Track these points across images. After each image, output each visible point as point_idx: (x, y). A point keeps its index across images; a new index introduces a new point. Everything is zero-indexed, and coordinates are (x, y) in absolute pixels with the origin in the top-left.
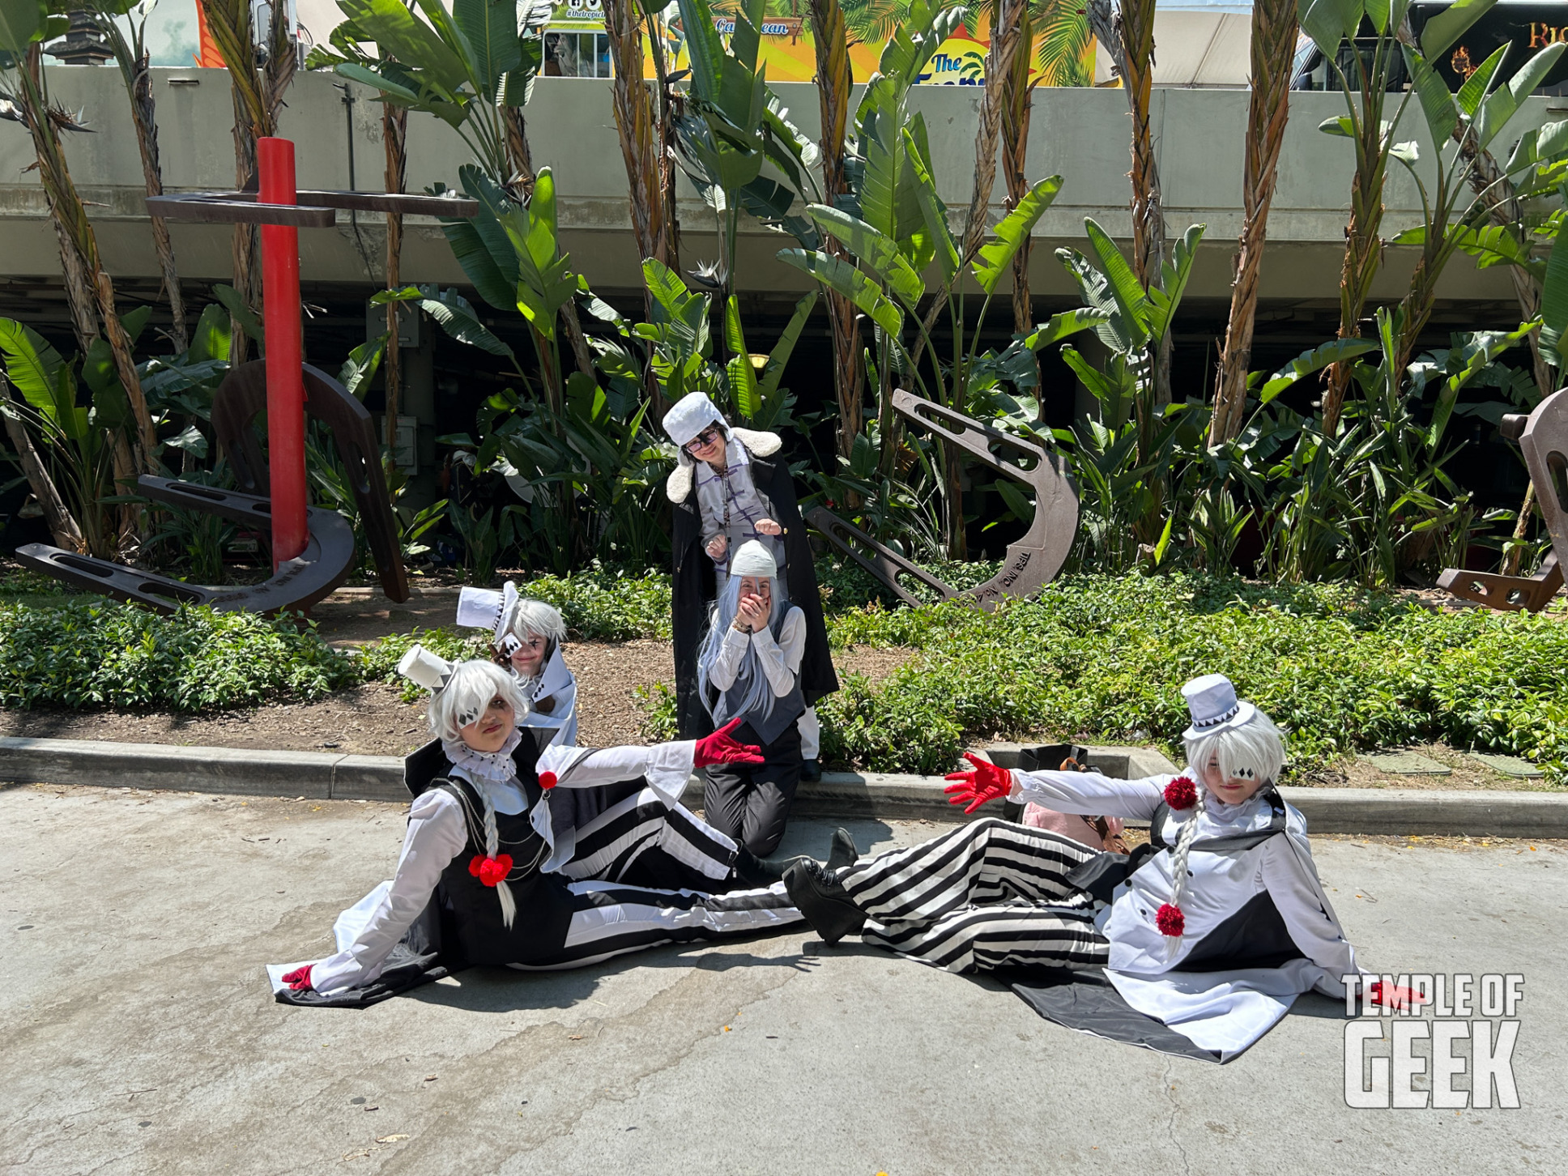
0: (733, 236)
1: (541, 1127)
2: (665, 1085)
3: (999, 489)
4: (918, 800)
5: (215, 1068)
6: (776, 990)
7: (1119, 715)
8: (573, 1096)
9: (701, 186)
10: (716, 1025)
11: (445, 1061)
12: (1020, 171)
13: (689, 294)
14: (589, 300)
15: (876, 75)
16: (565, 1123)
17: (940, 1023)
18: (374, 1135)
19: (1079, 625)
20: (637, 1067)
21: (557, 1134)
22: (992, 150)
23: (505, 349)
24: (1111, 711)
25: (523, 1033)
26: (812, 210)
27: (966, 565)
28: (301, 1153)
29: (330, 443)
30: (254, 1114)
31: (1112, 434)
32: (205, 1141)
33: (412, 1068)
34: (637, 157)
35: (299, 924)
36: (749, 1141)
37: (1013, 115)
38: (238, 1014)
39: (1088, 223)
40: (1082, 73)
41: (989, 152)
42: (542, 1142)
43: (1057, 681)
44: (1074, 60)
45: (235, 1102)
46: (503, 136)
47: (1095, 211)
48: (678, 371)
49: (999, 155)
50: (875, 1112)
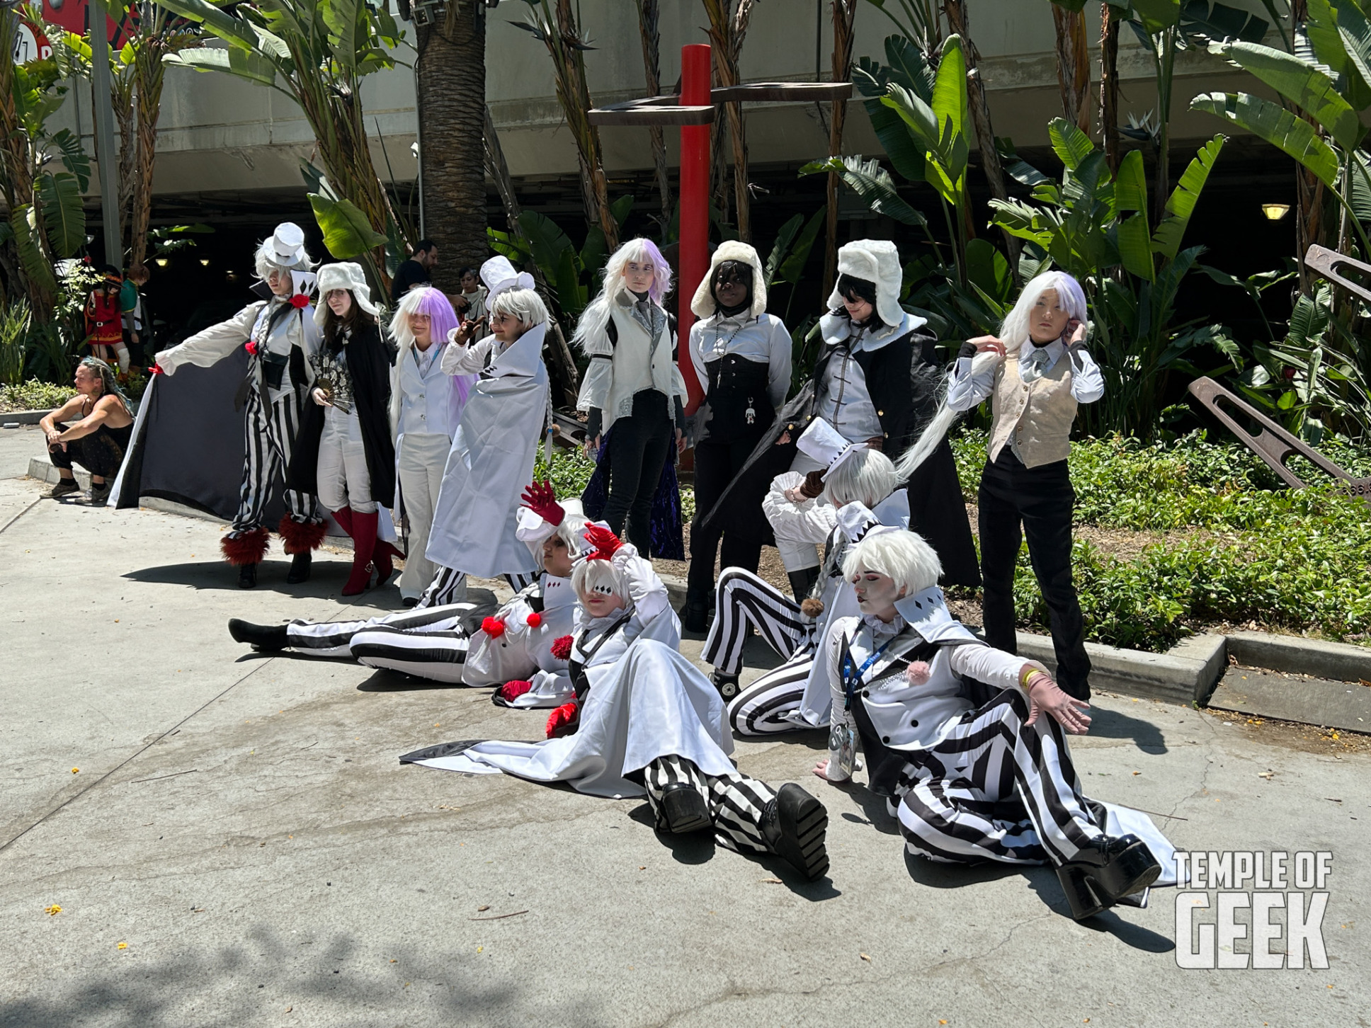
14: (1014, 163)
23: (917, 218)
34: (1063, 11)
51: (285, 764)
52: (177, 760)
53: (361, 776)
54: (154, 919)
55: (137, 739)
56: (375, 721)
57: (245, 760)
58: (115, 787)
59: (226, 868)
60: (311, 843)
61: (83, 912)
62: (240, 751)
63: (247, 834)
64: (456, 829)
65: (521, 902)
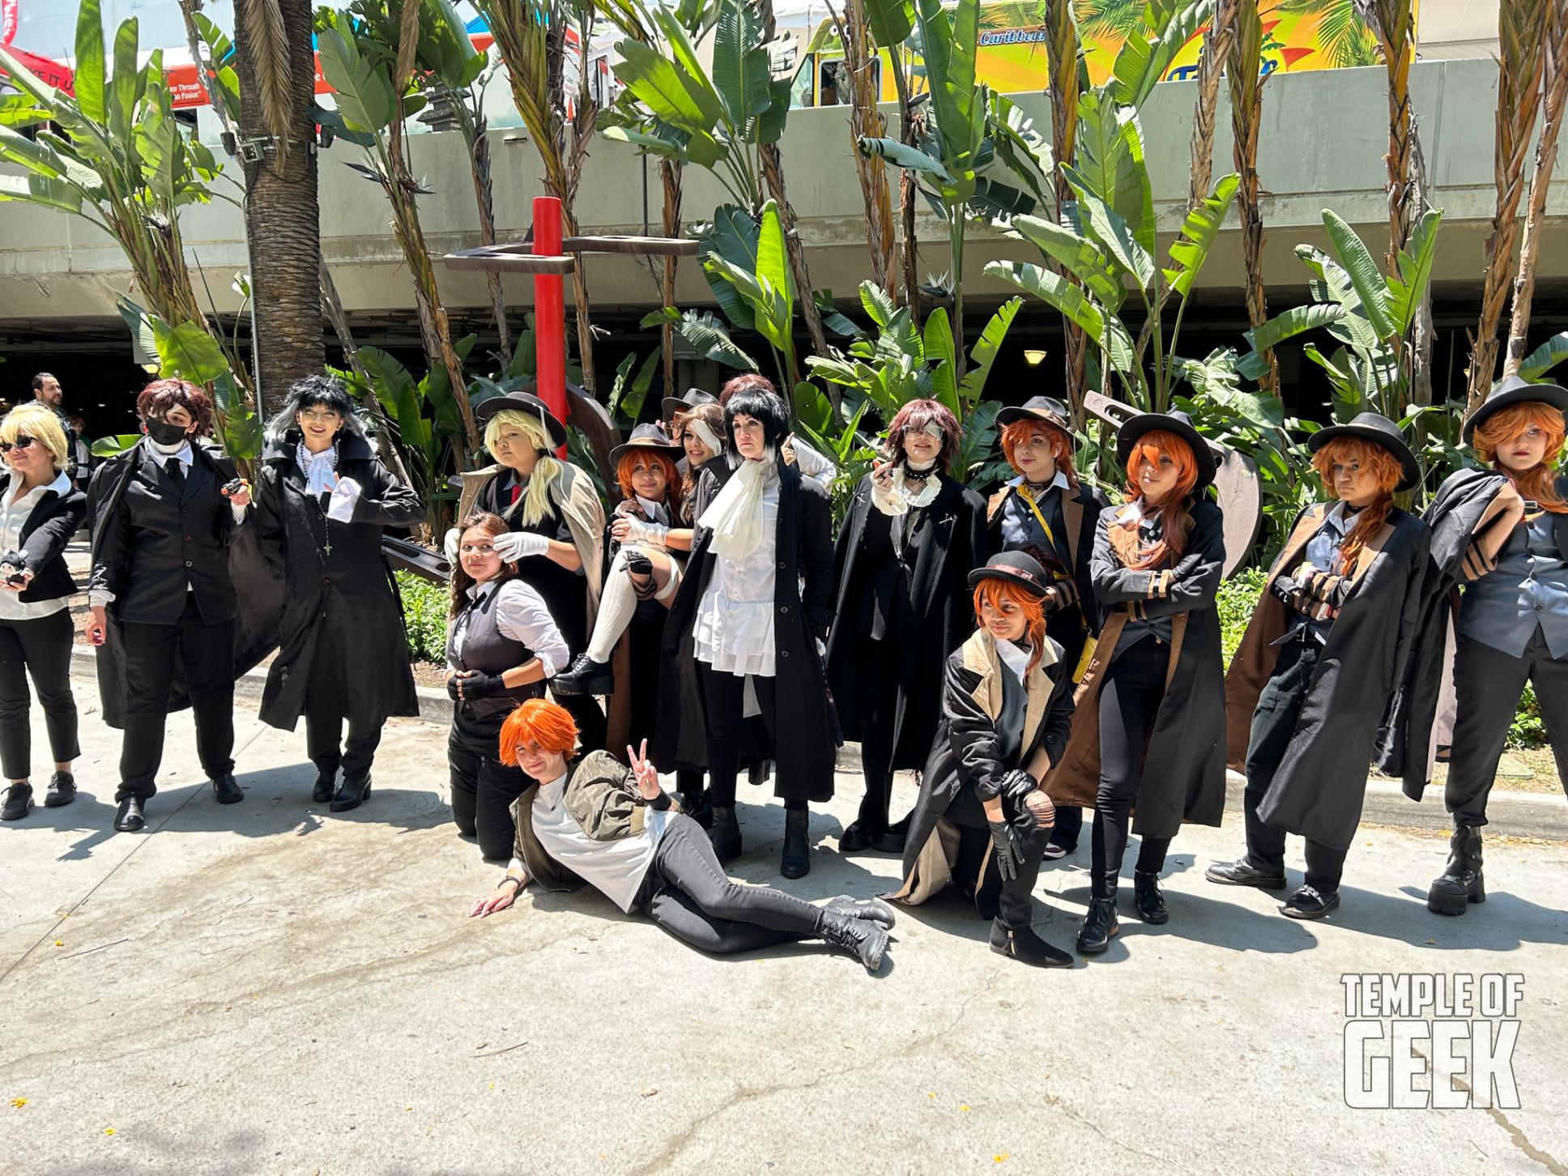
0: (961, 249)
9: (934, 201)
12: (1251, 166)
14: (831, 316)
15: (1112, 79)
22: (1207, 151)
23: (748, 364)
34: (870, 182)
39: (1326, 216)
46: (755, 170)
51: (223, 923)
52: (101, 930)
53: (311, 927)
54: (135, 1099)
55: (49, 912)
56: (307, 870)
57: (178, 924)
58: (42, 966)
59: (196, 1038)
60: (281, 1002)
61: (53, 1101)
62: (169, 915)
63: (207, 999)
64: (426, 972)
65: (516, 1035)
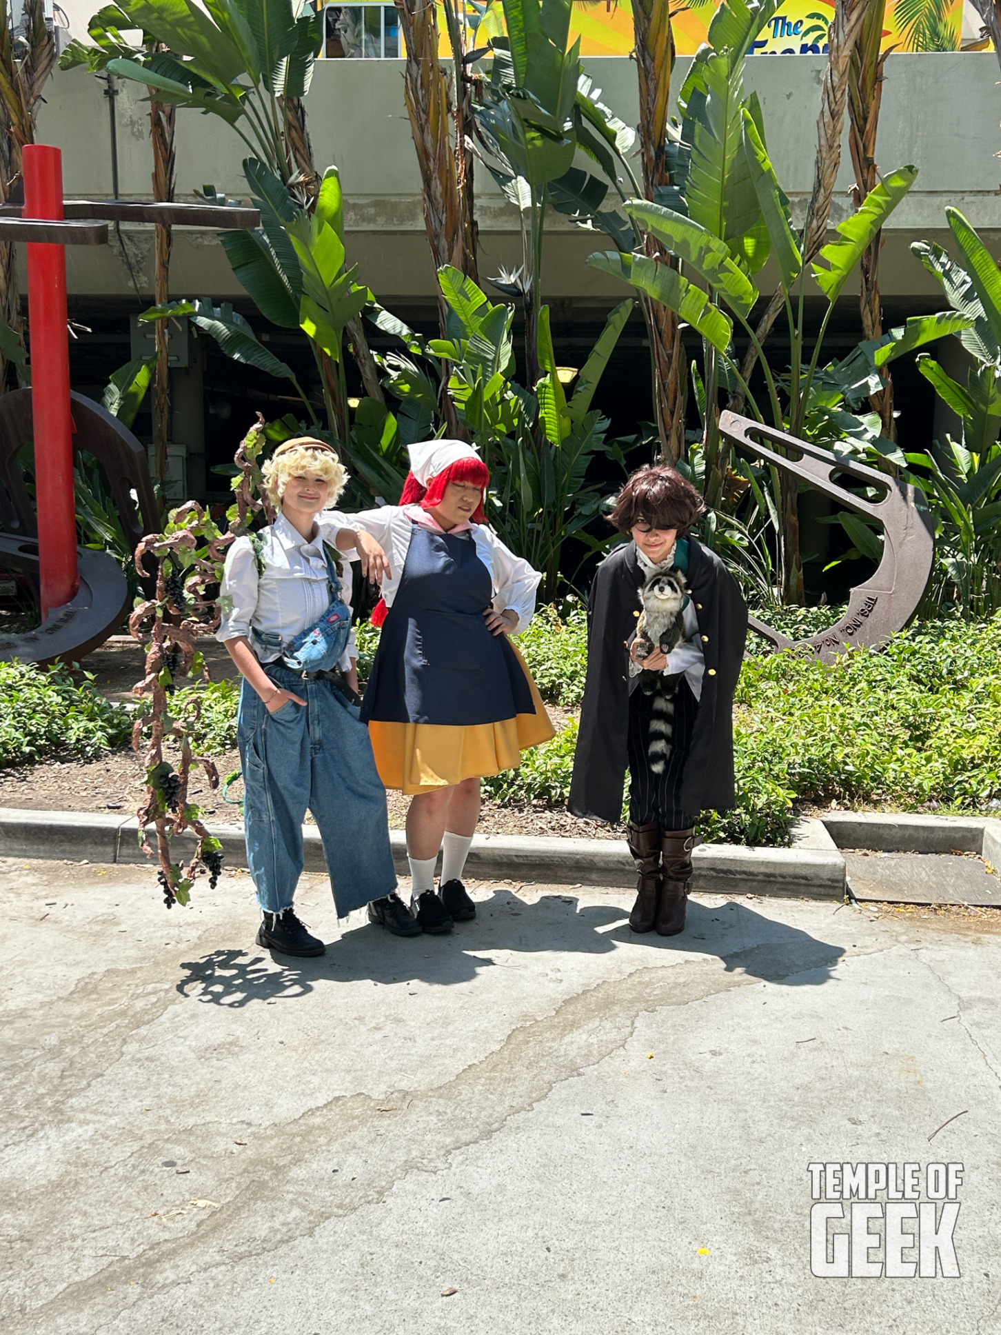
0: (539, 235)
1: (353, 1194)
2: (478, 1158)
3: (841, 522)
4: (745, 873)
5: (25, 1128)
6: (592, 1067)
7: (972, 781)
8: (383, 1166)
9: (503, 179)
10: (528, 1101)
11: (253, 1129)
12: (869, 155)
13: (490, 306)
14: (375, 313)
15: (704, 46)
16: (378, 1192)
17: (767, 1104)
18: (187, 1197)
19: (929, 680)
20: (448, 1140)
21: (369, 1202)
22: (836, 133)
23: (284, 371)
24: (964, 777)
25: (330, 1103)
26: (631, 206)
27: (803, 611)
28: (117, 1210)
29: (96, 476)
30: (67, 1173)
31: (976, 458)
32: (22, 1197)
33: (219, 1134)
34: (431, 151)
35: (94, 990)
36: (566, 1215)
37: (862, 90)
38: (43, 1078)
39: (950, 214)
40: (945, 33)
41: (833, 135)
42: (355, 1209)
43: (904, 742)
44: (935, 19)
45: (49, 1161)
46: (282, 128)
47: (959, 197)
48: (477, 393)
49: (844, 139)
50: (695, 1190)
